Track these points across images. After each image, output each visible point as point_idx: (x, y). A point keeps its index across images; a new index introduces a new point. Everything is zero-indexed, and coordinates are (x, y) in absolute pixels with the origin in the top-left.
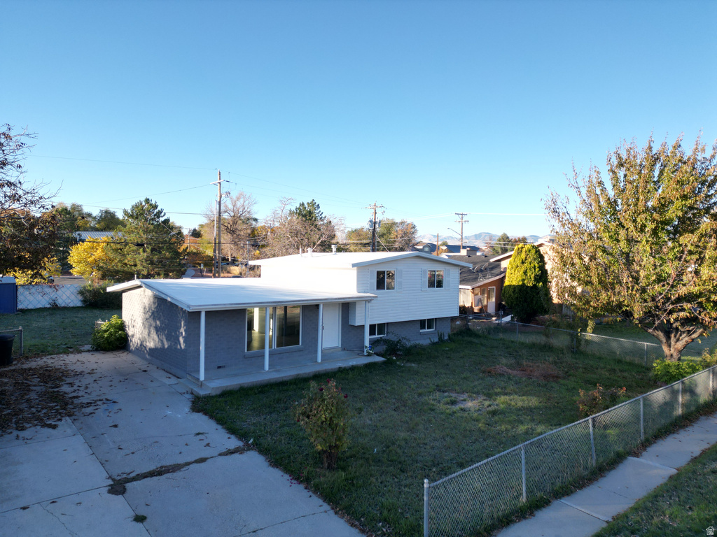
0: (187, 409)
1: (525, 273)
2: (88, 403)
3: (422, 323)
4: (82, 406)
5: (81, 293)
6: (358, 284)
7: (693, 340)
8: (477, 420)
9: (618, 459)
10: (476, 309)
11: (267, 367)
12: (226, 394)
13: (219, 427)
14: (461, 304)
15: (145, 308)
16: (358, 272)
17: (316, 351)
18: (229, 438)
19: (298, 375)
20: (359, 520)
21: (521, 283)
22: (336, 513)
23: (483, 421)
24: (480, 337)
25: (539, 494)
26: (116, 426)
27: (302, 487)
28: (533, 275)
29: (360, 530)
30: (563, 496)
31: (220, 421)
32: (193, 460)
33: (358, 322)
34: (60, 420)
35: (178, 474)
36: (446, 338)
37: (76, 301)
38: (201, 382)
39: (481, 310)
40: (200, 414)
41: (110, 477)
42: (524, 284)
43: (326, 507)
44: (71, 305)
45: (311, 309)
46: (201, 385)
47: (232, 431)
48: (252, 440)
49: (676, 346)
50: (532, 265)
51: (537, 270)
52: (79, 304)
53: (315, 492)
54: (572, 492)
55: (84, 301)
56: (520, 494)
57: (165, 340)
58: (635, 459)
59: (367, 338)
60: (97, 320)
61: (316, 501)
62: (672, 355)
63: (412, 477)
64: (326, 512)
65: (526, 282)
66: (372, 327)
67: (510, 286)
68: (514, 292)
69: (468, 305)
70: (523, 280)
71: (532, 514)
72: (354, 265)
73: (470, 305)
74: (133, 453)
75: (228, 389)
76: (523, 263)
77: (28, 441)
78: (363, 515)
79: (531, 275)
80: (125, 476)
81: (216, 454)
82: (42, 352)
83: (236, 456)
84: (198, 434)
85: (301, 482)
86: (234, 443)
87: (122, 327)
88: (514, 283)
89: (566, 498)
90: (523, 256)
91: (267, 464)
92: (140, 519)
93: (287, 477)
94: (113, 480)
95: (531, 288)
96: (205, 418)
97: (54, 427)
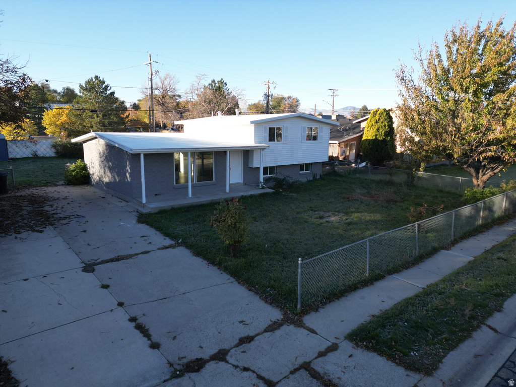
0: (134, 222)
1: (378, 130)
2: (64, 217)
3: (301, 167)
4: (60, 219)
5: (54, 146)
6: (255, 137)
7: (495, 174)
8: (338, 228)
9: (434, 251)
10: (341, 158)
11: (190, 195)
12: (162, 212)
13: (158, 232)
14: (330, 154)
15: (100, 154)
16: (255, 128)
17: (225, 186)
18: (165, 239)
19: (213, 200)
20: (254, 287)
21: (374, 138)
22: (239, 283)
23: (341, 228)
24: (343, 177)
25: (377, 272)
26: (85, 231)
27: (215, 268)
28: (384, 132)
29: (255, 293)
30: (394, 273)
31: (158, 229)
32: (140, 252)
33: (255, 165)
34: (45, 228)
35: (130, 261)
36: (318, 177)
37: (51, 153)
38: (144, 204)
39: (344, 158)
40: (144, 225)
41: (83, 262)
42: (376, 138)
43: (232, 279)
44: (48, 155)
45: (221, 154)
46: (144, 206)
47: (167, 235)
48: (181, 240)
49: (482, 179)
50: (383, 124)
51: (387, 127)
52: (53, 155)
53: (225, 271)
54: (400, 271)
55: (57, 153)
56: (364, 271)
57: (116, 176)
58: (446, 251)
59: (262, 177)
60: (67, 163)
61: (225, 276)
62: (479, 185)
63: (290, 261)
64: (232, 282)
65: (378, 136)
66: (265, 169)
67: (366, 140)
68: (369, 144)
69: (335, 155)
70: (376, 135)
71: (372, 283)
72: (252, 122)
73: (337, 155)
74: (98, 248)
75: (163, 209)
76: (377, 122)
77: (24, 240)
78: (257, 284)
79: (382, 131)
80: (93, 261)
81: (156, 249)
82: (29, 185)
83: (170, 250)
84: (143, 236)
85: (215, 265)
86: (168, 242)
87: (85, 168)
88: (369, 138)
89: (396, 274)
90: (377, 117)
91: (192, 254)
92: (105, 287)
93: (205, 262)
94: (85, 264)
95: (382, 141)
96: (148, 227)
97: (41, 232)
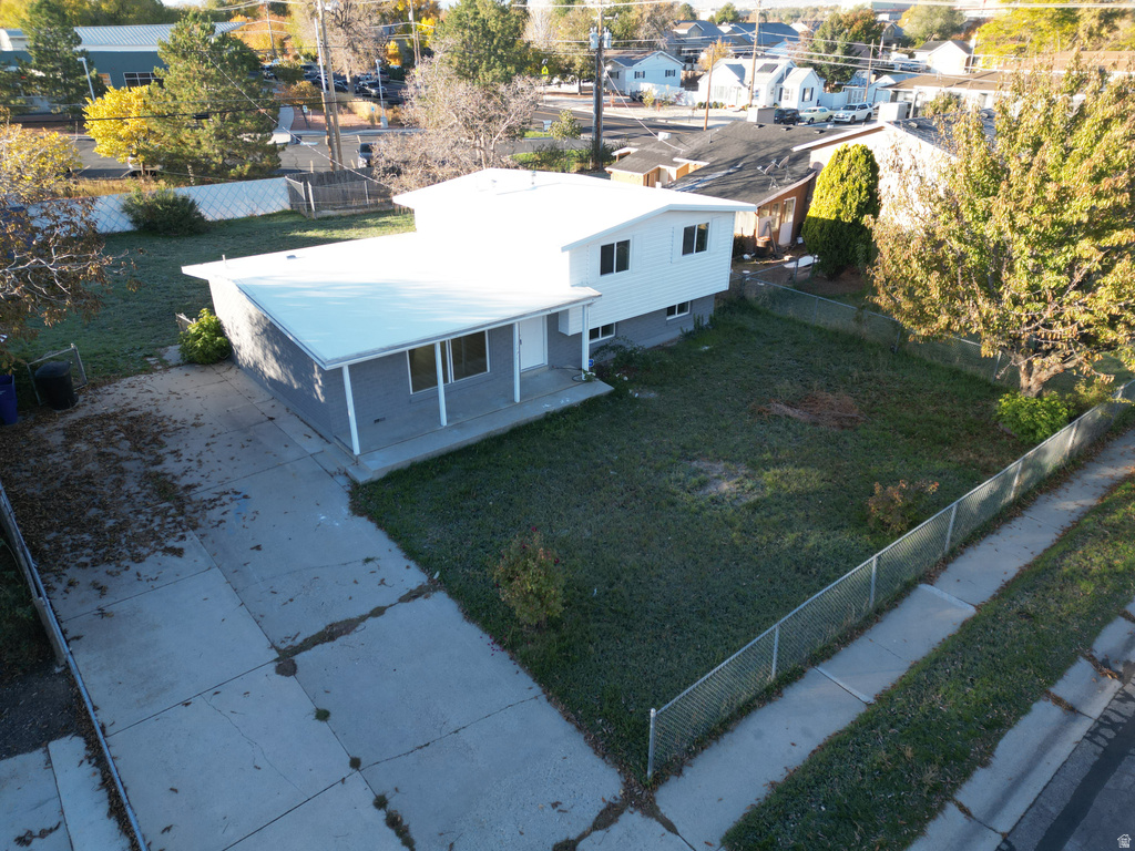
0: (345, 510)
1: (843, 199)
2: (211, 501)
3: (671, 310)
4: (205, 507)
5: (127, 209)
6: (571, 273)
9: (909, 588)
10: (760, 244)
11: (444, 421)
12: (394, 477)
13: (393, 545)
14: (738, 232)
16: (571, 256)
18: (408, 567)
20: (575, 713)
21: (833, 217)
22: (548, 700)
25: (791, 665)
26: (258, 548)
27: (505, 655)
28: (856, 203)
29: (577, 727)
30: (822, 660)
31: (395, 535)
32: (367, 611)
33: (572, 330)
34: (183, 538)
35: (353, 637)
36: (706, 322)
38: (357, 457)
39: (768, 243)
40: (364, 519)
41: (273, 646)
42: (838, 218)
43: (537, 689)
46: (356, 462)
47: (411, 554)
48: (437, 574)
49: (1038, 376)
50: (857, 184)
51: (864, 193)
53: (523, 665)
54: (834, 653)
56: (769, 673)
57: (291, 377)
58: (929, 586)
61: (525, 680)
62: (1030, 387)
64: (536, 697)
65: (842, 214)
66: (594, 333)
67: (816, 219)
68: (821, 231)
70: (839, 212)
71: (779, 694)
72: (564, 249)
74: (291, 600)
75: (395, 469)
76: (842, 180)
77: (156, 584)
78: (580, 708)
79: (851, 201)
80: (289, 643)
81: (395, 600)
83: (420, 600)
84: (368, 560)
85: (504, 649)
86: (415, 577)
88: (824, 215)
89: (826, 663)
90: (844, 168)
91: (460, 615)
92: (323, 715)
93: (487, 639)
94: (278, 650)
95: (850, 225)
96: (371, 526)
97: (179, 552)
